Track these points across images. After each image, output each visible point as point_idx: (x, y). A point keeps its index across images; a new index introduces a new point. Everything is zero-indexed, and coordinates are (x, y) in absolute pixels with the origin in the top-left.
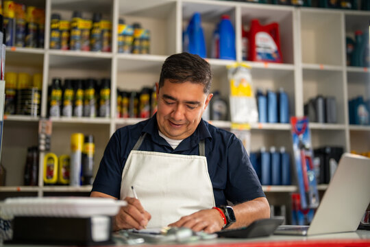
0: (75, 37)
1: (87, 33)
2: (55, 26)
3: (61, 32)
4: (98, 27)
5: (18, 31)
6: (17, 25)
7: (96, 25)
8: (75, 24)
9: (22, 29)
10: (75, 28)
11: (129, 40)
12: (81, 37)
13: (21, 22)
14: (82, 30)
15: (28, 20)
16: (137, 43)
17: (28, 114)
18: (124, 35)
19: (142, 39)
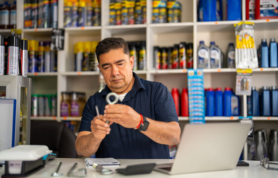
0: (124, 13)
1: (132, 10)
2: (112, 7)
3: (116, 10)
4: (139, 5)
5: (88, 15)
6: (88, 11)
7: (138, 4)
8: (123, 5)
9: (90, 13)
10: (124, 7)
11: (163, 11)
12: (128, 13)
13: (90, 9)
14: (129, 9)
15: (94, 6)
16: (170, 12)
17: (93, 70)
18: (160, 8)
19: (174, 9)
